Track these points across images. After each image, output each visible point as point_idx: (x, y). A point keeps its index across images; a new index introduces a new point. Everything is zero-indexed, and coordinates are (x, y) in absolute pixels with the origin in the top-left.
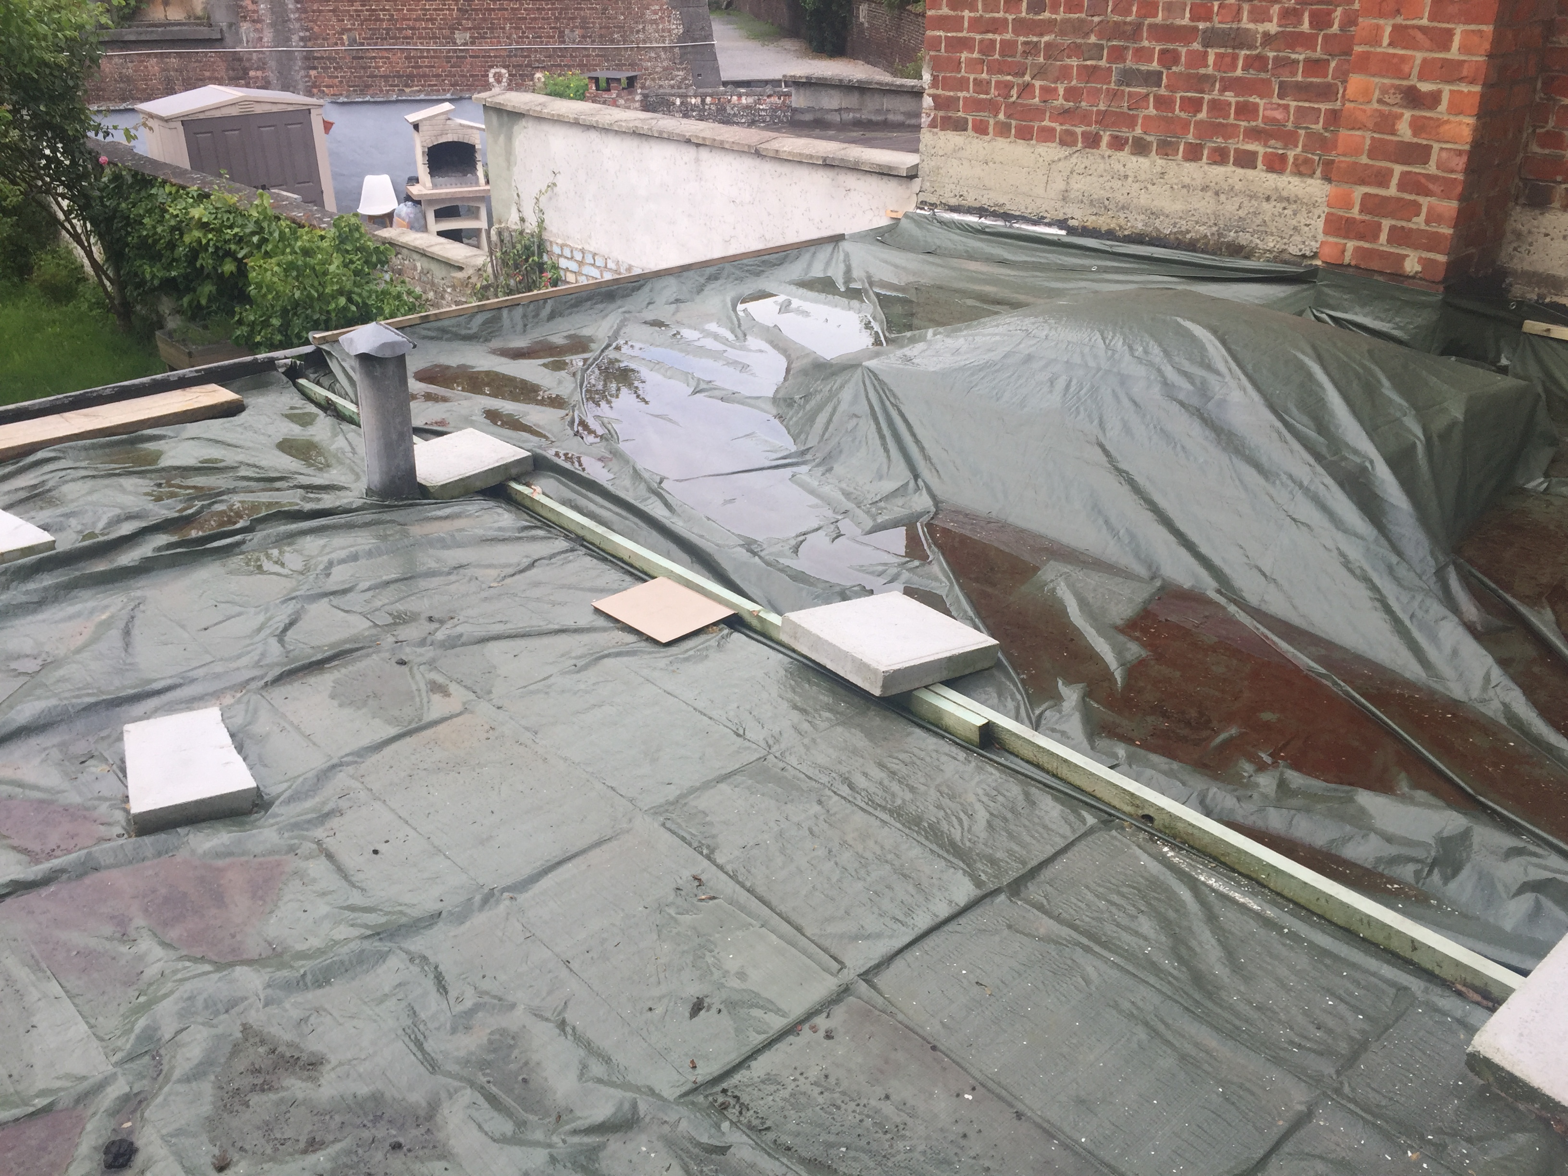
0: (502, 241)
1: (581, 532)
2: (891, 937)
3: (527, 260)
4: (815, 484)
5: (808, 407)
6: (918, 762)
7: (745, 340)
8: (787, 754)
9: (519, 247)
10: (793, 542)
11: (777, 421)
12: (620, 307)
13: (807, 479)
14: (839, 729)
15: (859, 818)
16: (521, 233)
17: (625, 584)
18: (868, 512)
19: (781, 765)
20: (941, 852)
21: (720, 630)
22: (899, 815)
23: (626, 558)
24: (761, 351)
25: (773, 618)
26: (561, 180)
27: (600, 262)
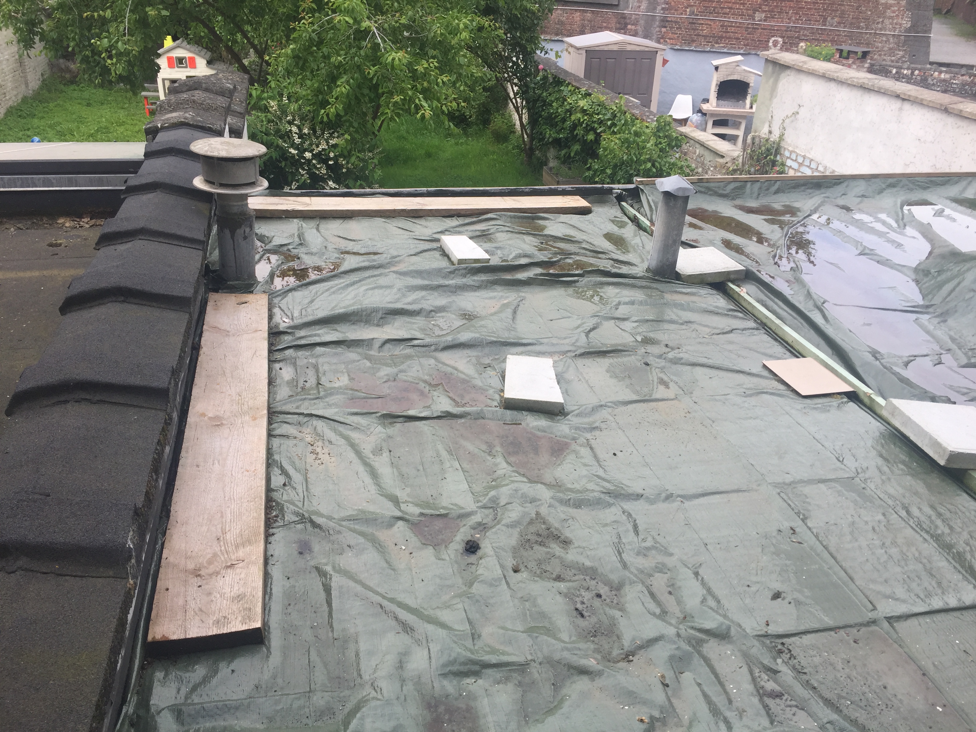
0: (753, 143)
1: (765, 320)
2: (912, 605)
3: (766, 158)
4: (931, 328)
5: (939, 279)
6: (960, 514)
7: (904, 228)
8: (869, 481)
9: (763, 148)
10: (906, 359)
11: (913, 284)
12: (823, 193)
13: (926, 323)
14: (909, 478)
15: (909, 532)
16: (767, 140)
17: (785, 356)
18: (966, 354)
19: (863, 485)
20: (961, 570)
21: (842, 398)
22: (937, 539)
23: (790, 342)
24: (914, 238)
25: (880, 400)
26: (802, 111)
27: (813, 166)
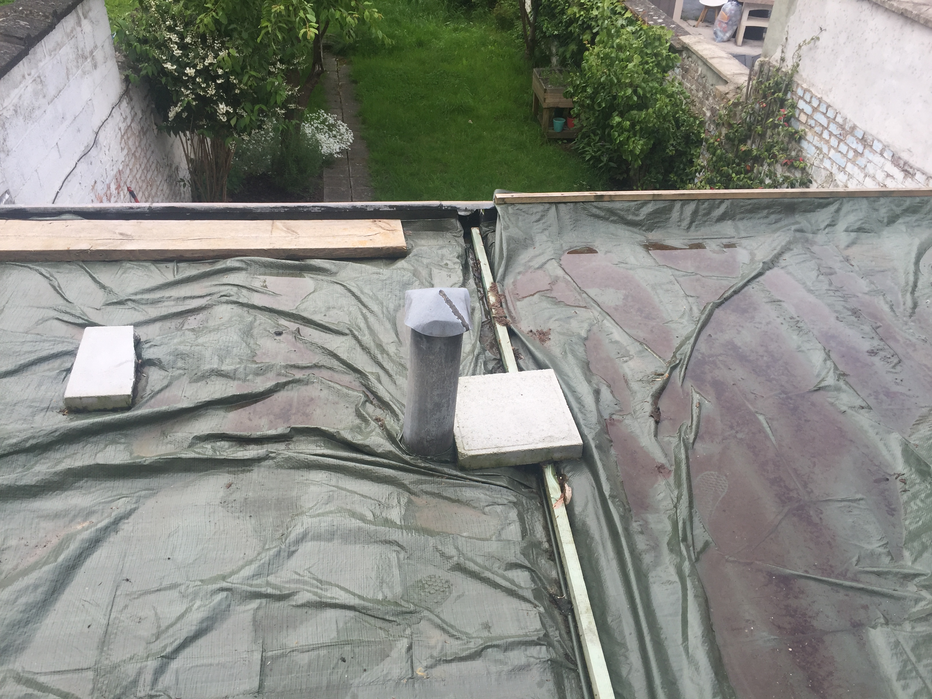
0: (761, 71)
3: (773, 93)
9: (771, 82)
16: (778, 70)
26: (824, 37)
27: (831, 114)
